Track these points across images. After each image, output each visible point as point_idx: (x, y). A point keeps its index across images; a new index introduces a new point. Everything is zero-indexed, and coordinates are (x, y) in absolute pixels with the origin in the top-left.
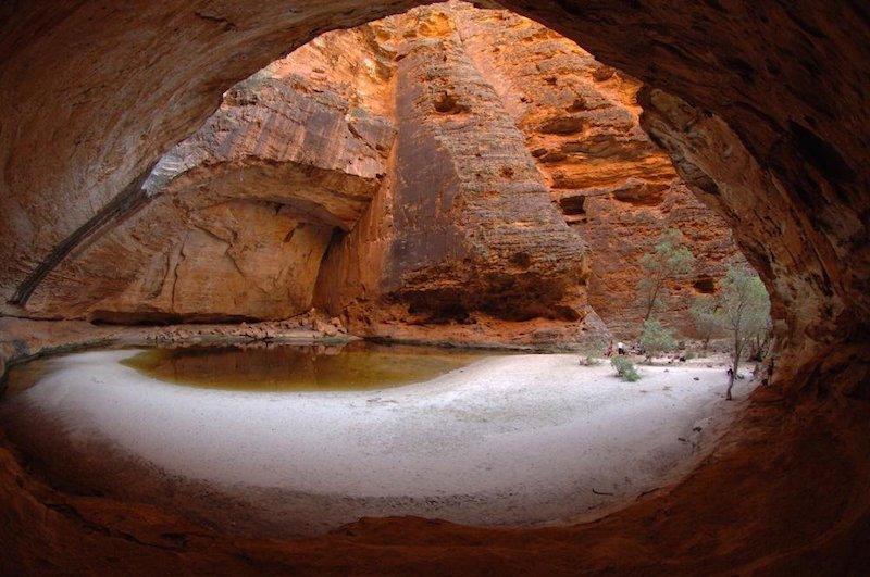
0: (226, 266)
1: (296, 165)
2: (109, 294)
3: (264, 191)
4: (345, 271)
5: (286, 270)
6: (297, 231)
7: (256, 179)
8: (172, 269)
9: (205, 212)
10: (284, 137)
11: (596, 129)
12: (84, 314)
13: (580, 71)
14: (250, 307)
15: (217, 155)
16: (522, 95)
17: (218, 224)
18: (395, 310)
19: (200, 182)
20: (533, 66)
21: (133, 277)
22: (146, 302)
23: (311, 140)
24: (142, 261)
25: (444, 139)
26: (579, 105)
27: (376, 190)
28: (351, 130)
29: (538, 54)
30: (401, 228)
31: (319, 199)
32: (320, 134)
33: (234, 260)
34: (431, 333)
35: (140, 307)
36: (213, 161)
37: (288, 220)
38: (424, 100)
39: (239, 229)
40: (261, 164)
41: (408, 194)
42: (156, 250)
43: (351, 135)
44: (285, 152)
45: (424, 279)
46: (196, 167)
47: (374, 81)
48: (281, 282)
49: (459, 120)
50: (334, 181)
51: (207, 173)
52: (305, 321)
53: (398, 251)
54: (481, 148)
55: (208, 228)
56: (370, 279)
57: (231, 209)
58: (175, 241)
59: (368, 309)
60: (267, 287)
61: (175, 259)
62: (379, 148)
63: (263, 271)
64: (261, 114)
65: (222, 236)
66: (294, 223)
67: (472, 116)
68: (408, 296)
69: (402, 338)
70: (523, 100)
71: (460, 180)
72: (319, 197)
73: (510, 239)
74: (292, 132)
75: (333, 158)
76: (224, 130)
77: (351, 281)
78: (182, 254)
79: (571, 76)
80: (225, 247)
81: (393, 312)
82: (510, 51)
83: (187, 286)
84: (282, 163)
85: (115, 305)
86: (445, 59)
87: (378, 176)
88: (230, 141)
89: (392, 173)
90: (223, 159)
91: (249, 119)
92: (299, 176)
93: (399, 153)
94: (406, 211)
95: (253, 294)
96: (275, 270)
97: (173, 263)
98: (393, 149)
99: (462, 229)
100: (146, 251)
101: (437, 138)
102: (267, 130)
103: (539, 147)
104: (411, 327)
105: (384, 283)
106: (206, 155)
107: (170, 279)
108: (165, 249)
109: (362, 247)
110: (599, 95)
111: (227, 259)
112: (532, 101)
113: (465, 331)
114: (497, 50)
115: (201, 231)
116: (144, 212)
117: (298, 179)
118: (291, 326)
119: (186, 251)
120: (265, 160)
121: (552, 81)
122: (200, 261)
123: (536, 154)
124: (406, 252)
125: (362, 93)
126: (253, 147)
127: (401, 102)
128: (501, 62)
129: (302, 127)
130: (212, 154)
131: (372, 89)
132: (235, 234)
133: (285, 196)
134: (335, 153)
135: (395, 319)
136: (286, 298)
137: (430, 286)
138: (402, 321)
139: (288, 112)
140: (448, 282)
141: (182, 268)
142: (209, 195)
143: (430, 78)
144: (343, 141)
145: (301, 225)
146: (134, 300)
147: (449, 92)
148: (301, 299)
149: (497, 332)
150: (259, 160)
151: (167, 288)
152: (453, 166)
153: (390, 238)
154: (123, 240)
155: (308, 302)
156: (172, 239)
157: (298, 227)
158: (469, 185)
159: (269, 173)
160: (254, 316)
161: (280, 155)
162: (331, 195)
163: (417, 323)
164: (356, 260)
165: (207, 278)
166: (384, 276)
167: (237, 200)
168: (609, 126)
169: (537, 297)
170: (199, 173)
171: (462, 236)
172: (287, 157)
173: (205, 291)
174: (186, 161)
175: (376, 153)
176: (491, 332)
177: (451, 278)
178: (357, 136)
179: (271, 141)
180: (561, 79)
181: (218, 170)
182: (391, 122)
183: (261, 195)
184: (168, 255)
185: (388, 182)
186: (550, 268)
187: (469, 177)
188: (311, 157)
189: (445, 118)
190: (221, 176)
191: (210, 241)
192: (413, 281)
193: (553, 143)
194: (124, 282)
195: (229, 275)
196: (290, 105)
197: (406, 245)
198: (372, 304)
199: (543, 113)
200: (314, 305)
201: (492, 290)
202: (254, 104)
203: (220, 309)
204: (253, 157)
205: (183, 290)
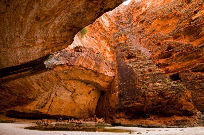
0: (70, 100)
1: (93, 71)
2: (20, 105)
3: (84, 78)
4: (105, 103)
5: (88, 103)
6: (92, 91)
7: (82, 74)
8: (51, 99)
9: (66, 81)
10: (89, 62)
11: (177, 53)
12: (4, 111)
13: (168, 38)
14: (75, 114)
15: (71, 63)
16: (149, 51)
17: (69, 86)
18: (121, 114)
19: (65, 70)
20: (152, 42)
21: (34, 100)
22: (37, 109)
23: (97, 65)
24: (40, 94)
25: (130, 65)
26: (170, 48)
27: (113, 80)
28: (106, 63)
29: (153, 38)
30: (121, 89)
31: (98, 82)
32: (98, 63)
33: (73, 98)
34: (134, 122)
35: (34, 111)
36: (70, 64)
37: (90, 88)
38: (123, 56)
39: (76, 89)
40: (83, 69)
41: (122, 80)
42: (46, 91)
43: (106, 65)
44: (90, 67)
45: (129, 103)
46: (64, 64)
47: (110, 53)
48: (86, 106)
49: (133, 60)
50: (102, 77)
51: (67, 68)
52: (93, 119)
53: (120, 96)
54: (141, 65)
55: (66, 87)
56: (113, 105)
57: (74, 83)
58: (54, 89)
59: (112, 114)
60: (82, 107)
61: (53, 95)
62: (113, 69)
63: (81, 102)
64: (83, 55)
65: (70, 90)
66: (91, 89)
67: (136, 58)
68: (125, 109)
69: (124, 124)
70: (150, 52)
71: (136, 74)
72: (98, 81)
73: (156, 88)
74: (91, 61)
75: (102, 70)
76: (73, 57)
77: (107, 106)
78: (56, 94)
79: (165, 41)
80: (70, 94)
81: (121, 115)
82: (144, 40)
83: (55, 105)
84: (89, 69)
85: (22, 109)
86: (127, 45)
87: (113, 76)
88: (75, 60)
89: (117, 76)
90: (73, 64)
91: (80, 55)
92: (93, 74)
93: (118, 70)
94: (122, 85)
95: (77, 110)
96: (85, 102)
97: (52, 97)
98: (117, 70)
99: (139, 87)
100: (42, 91)
101: (128, 65)
102: (85, 60)
103: (158, 63)
104: (126, 120)
105: (117, 106)
106: (68, 62)
107: (50, 102)
108: (50, 91)
109: (110, 96)
110: (177, 43)
111: (71, 98)
112: (153, 51)
113: (147, 120)
114: (140, 41)
115: (64, 88)
116: (43, 74)
117: (93, 76)
118: (88, 120)
119: (58, 93)
120: (85, 68)
121: (159, 44)
122: (62, 97)
123: (157, 65)
124: (123, 96)
125: (108, 56)
126: (81, 63)
127: (117, 58)
128: (142, 44)
129: (94, 61)
130: (69, 62)
131: (110, 55)
132: (74, 90)
133: (89, 80)
134: (102, 69)
135: (121, 117)
136: (87, 111)
137: (131, 105)
138: (124, 118)
139: (90, 56)
140: (137, 103)
141: (55, 99)
142: (67, 76)
143: (124, 51)
144: (104, 66)
145: (93, 90)
146: (32, 108)
147: (129, 53)
148: (92, 112)
149: (159, 121)
150: (83, 67)
151: (48, 105)
152: (134, 71)
153: (117, 93)
154: (33, 83)
155: (94, 113)
156: (53, 88)
157: (92, 90)
158: (139, 75)
159: (85, 72)
160: (76, 117)
161: (88, 67)
162: (101, 81)
163: (128, 119)
164: (108, 100)
165: (63, 103)
166: (117, 103)
167: (76, 79)
168: (182, 50)
169: (172, 107)
170: (65, 67)
171: (140, 89)
172: (90, 68)
173: (62, 108)
174: (61, 62)
175: (112, 71)
176: (157, 121)
177: (138, 102)
178: (107, 65)
179: (86, 63)
180: (161, 43)
181: (71, 68)
182: (115, 63)
183: (83, 79)
184: (51, 94)
185: (116, 78)
186: (174, 96)
187: (139, 73)
188: (96, 69)
189: (129, 60)
190: (72, 70)
191: (66, 91)
192: (125, 104)
193: (162, 61)
194: (29, 101)
195: (71, 103)
196: (91, 54)
197: (123, 94)
198: (114, 112)
199: (157, 54)
200: (95, 114)
201: (153, 105)
202: (81, 52)
203: (66, 114)
204: (81, 66)
205: (54, 106)
